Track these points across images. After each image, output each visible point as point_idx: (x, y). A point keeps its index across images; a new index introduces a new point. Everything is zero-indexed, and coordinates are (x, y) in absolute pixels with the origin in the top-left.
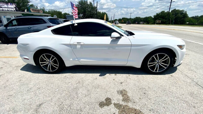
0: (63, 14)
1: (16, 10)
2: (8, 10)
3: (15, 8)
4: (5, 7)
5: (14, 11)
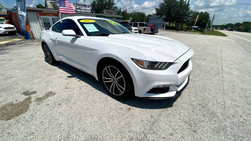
0: (147, 16)
1: (92, 12)
2: (85, 12)
3: (91, 10)
4: (83, 9)
5: (90, 12)
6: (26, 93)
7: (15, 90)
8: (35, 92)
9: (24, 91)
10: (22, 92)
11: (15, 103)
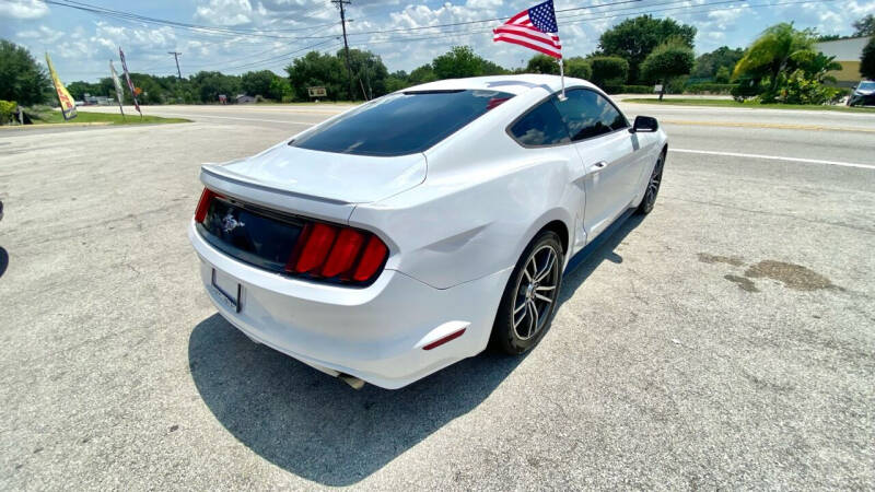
6: (750, 287)
7: (770, 311)
8: (729, 277)
9: (748, 294)
10: (754, 294)
11: (783, 284)
